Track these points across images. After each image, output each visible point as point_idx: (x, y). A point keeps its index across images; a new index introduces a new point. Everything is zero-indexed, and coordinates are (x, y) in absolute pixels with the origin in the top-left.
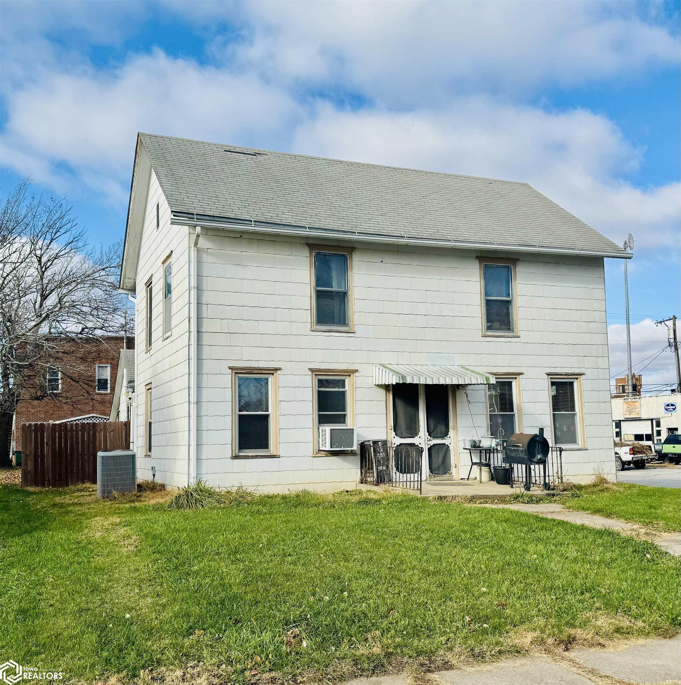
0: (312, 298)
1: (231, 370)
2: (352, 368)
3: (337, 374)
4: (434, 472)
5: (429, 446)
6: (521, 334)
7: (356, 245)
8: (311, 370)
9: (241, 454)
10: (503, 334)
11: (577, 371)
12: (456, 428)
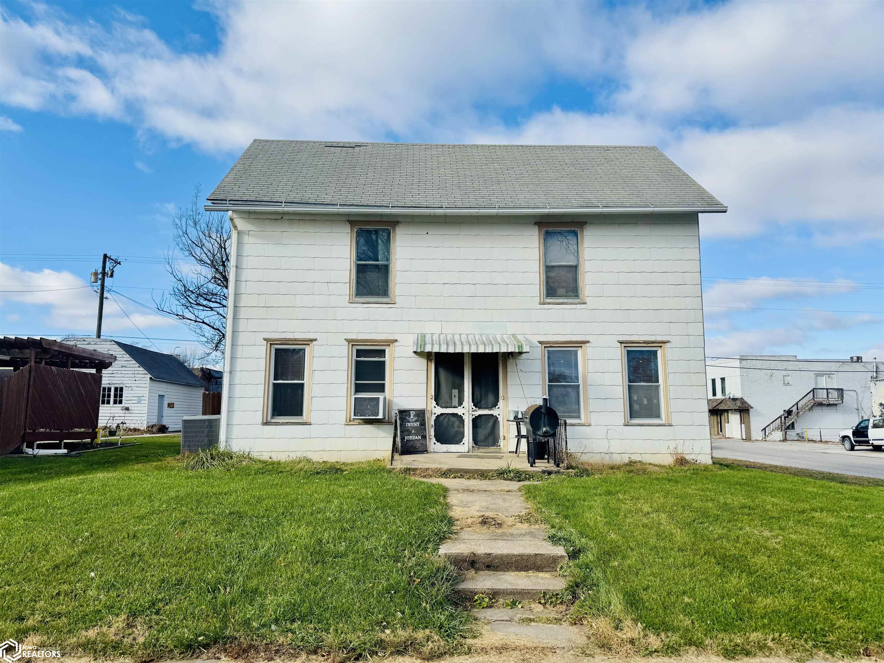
0: (352, 271)
1: (266, 342)
2: (391, 337)
3: (375, 344)
4: (480, 444)
5: (474, 417)
6: (588, 300)
7: (400, 219)
8: (349, 341)
9: (273, 421)
10: (565, 301)
11: (659, 338)
12: (505, 399)
